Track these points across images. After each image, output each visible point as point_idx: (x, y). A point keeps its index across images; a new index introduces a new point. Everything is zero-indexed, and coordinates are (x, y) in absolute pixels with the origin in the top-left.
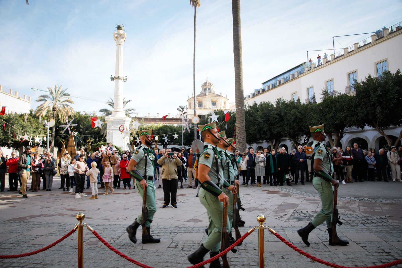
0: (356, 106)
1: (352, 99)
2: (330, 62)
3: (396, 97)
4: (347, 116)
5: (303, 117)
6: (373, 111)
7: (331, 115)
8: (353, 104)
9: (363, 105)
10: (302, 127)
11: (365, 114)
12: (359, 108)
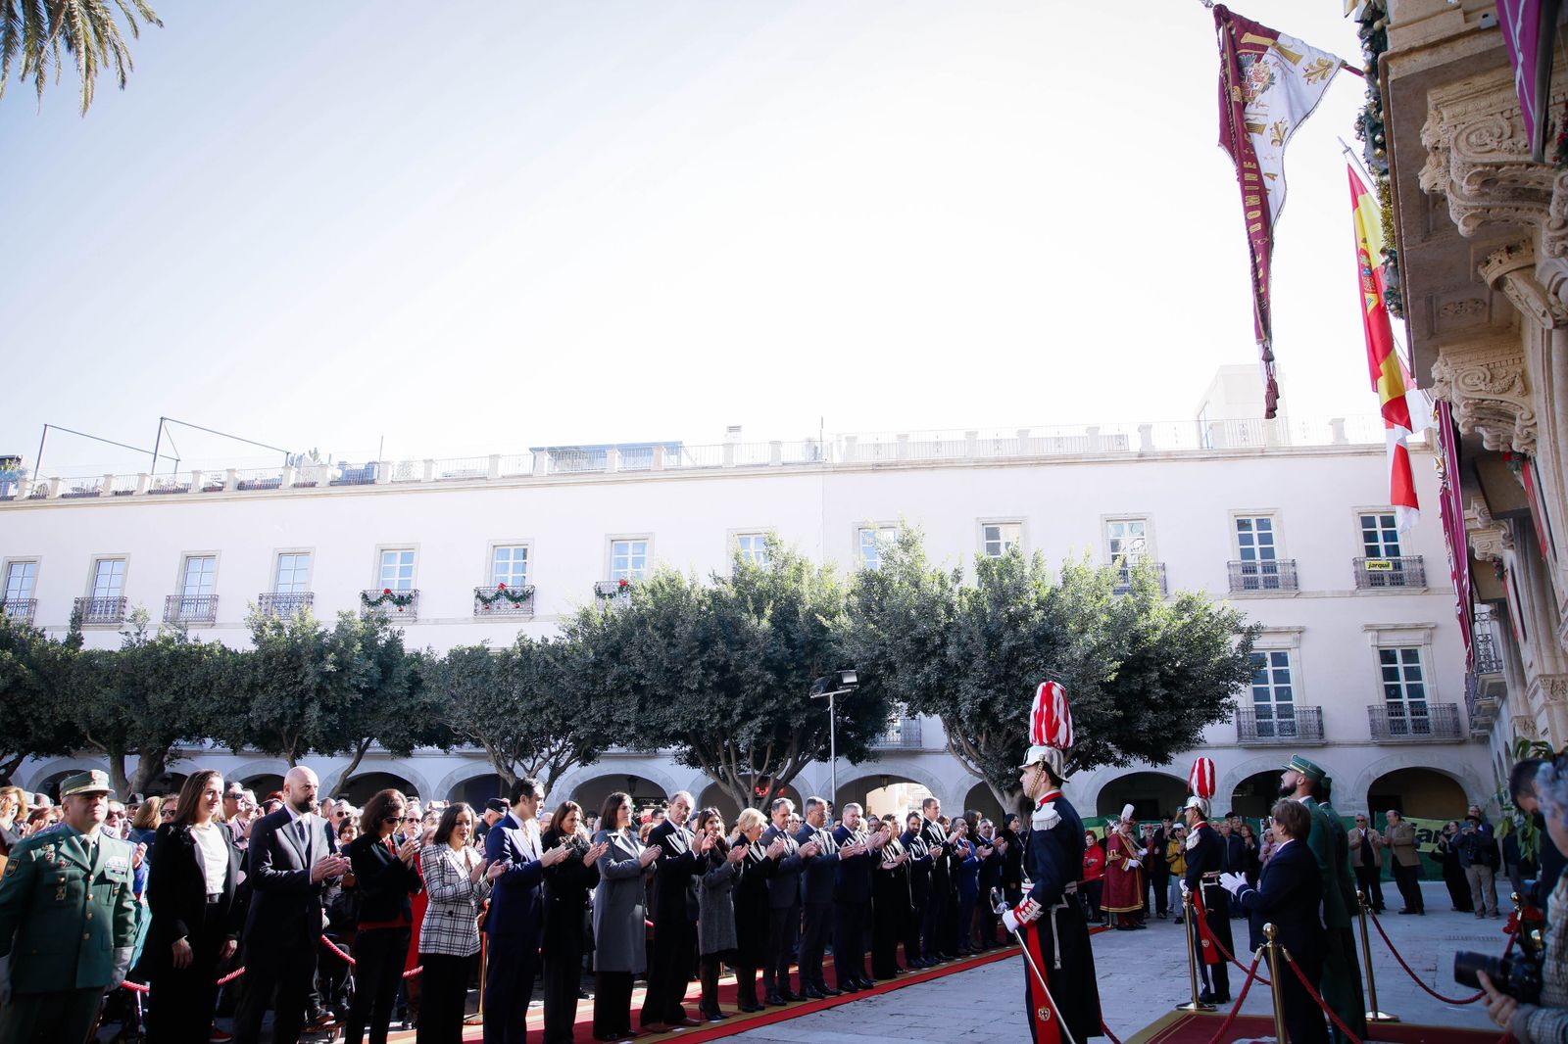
0: (253, 687)
1: (243, 663)
2: (130, 497)
3: (363, 686)
4: (218, 712)
5: (43, 686)
6: (298, 711)
7: (169, 699)
8: (246, 680)
9: (275, 688)
10: (29, 722)
11: (278, 716)
12: (260, 697)
